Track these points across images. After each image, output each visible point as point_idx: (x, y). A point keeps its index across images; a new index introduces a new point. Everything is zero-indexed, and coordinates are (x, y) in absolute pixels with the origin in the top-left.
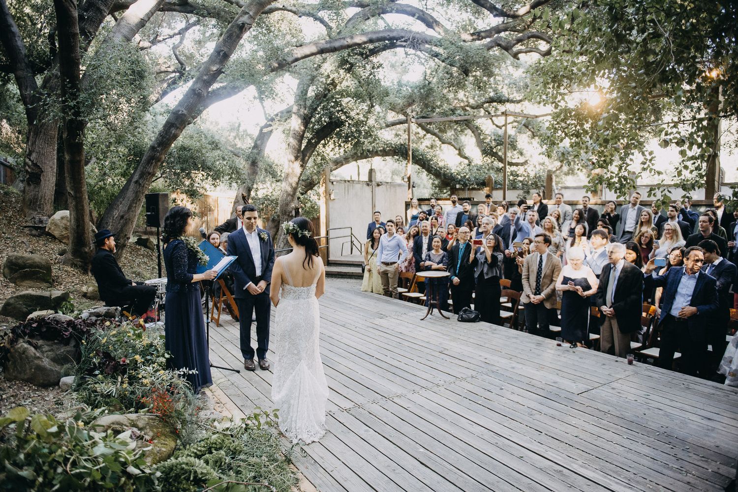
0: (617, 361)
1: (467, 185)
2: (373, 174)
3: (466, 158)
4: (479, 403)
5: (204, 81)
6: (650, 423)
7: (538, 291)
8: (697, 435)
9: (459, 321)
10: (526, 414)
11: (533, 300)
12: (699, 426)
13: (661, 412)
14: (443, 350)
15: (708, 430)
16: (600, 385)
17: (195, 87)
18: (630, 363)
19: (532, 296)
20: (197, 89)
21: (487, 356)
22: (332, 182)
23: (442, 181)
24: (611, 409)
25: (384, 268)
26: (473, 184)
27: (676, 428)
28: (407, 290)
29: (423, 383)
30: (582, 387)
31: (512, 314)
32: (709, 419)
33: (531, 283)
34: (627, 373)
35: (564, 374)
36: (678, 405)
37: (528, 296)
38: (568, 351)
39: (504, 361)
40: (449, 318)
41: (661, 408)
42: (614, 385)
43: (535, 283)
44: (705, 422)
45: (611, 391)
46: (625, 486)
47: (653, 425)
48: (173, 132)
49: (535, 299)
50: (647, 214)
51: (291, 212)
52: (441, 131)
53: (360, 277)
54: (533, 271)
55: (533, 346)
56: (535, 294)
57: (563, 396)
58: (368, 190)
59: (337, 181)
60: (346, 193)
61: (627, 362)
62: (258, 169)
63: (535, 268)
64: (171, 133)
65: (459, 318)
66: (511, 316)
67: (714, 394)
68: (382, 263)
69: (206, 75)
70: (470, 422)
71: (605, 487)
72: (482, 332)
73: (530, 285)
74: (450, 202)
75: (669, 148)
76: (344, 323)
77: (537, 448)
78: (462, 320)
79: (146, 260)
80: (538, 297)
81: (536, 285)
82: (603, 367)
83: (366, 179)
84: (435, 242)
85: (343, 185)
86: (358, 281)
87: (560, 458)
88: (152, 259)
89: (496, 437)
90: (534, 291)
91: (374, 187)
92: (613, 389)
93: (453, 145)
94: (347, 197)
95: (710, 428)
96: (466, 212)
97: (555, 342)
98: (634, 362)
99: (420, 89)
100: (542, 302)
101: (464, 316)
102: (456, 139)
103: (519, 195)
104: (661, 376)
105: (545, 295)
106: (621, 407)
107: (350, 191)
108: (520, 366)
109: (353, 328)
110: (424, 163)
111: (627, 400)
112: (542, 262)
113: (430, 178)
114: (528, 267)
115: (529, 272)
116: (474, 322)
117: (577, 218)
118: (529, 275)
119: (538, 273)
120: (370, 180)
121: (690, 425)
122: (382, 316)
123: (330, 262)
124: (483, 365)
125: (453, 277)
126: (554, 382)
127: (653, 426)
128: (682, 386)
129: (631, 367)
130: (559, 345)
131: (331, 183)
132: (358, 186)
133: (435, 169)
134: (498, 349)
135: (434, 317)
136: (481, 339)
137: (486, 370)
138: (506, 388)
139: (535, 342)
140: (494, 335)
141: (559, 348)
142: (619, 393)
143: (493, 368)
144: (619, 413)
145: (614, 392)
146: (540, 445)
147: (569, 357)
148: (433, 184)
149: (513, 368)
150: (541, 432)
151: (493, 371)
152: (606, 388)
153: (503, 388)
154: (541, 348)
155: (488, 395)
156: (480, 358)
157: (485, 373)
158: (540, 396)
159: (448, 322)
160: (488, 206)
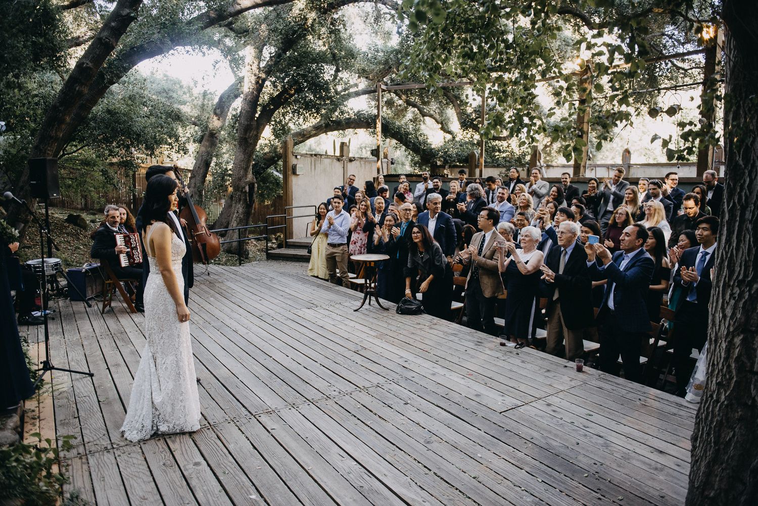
0: (566, 367)
1: (448, 163)
2: (345, 148)
3: (450, 132)
4: (368, 423)
5: (112, 28)
6: (581, 458)
8: (638, 478)
9: (398, 313)
10: (422, 441)
12: (644, 463)
13: (601, 441)
14: (360, 348)
15: (656, 469)
16: (534, 399)
17: (101, 36)
18: (579, 369)
20: (104, 38)
21: (410, 357)
22: (296, 156)
23: (421, 157)
24: (535, 434)
25: (332, 250)
26: (454, 161)
27: (614, 466)
28: (355, 276)
29: (311, 394)
30: (510, 402)
31: (462, 305)
32: (661, 452)
34: (573, 383)
35: (494, 384)
36: (626, 430)
38: (511, 352)
39: (428, 364)
40: (387, 309)
41: (602, 434)
42: (553, 400)
44: (656, 457)
45: (545, 408)
47: (585, 460)
48: (77, 89)
50: (631, 192)
51: (244, 187)
52: (424, 103)
53: (306, 259)
55: (471, 345)
57: (480, 414)
58: (338, 166)
59: (302, 155)
60: (313, 167)
61: (576, 368)
62: (218, 141)
64: (75, 89)
65: (397, 309)
66: (461, 308)
67: (675, 414)
68: (328, 244)
69: (113, 21)
70: (342, 453)
72: (418, 327)
75: (658, 118)
76: (262, 314)
77: (414, 497)
78: (402, 311)
79: (70, 239)
82: (546, 374)
83: (338, 154)
84: (387, 221)
85: (308, 159)
86: (305, 264)
88: (78, 238)
89: (365, 477)
91: (345, 162)
92: (549, 405)
93: (434, 118)
94: (313, 173)
95: (659, 466)
97: (500, 340)
98: (584, 368)
99: (397, 54)
101: (403, 307)
102: (441, 114)
103: (501, 173)
104: (615, 388)
106: (550, 432)
107: (316, 166)
108: (442, 371)
109: (269, 320)
110: (401, 137)
111: (561, 422)
112: (484, 241)
113: (409, 154)
116: (416, 315)
120: (342, 155)
121: (634, 462)
122: (311, 306)
123: (289, 244)
124: (399, 370)
126: (476, 395)
127: (584, 462)
128: (638, 403)
129: (581, 375)
130: (503, 345)
131: (294, 157)
132: (327, 161)
133: (414, 144)
134: (427, 348)
135: (372, 308)
136: (412, 336)
137: (399, 377)
138: (412, 403)
139: (475, 339)
140: (431, 331)
141: (502, 348)
142: (554, 411)
143: (409, 375)
144: (544, 442)
145: (549, 410)
146: (419, 490)
147: (509, 360)
148: (412, 160)
149: (434, 374)
150: (430, 470)
151: (407, 379)
152: (540, 405)
153: (409, 402)
154: (480, 348)
155: (385, 412)
156: (400, 360)
157: (396, 381)
158: (452, 414)
159: (385, 314)
160: (461, 183)
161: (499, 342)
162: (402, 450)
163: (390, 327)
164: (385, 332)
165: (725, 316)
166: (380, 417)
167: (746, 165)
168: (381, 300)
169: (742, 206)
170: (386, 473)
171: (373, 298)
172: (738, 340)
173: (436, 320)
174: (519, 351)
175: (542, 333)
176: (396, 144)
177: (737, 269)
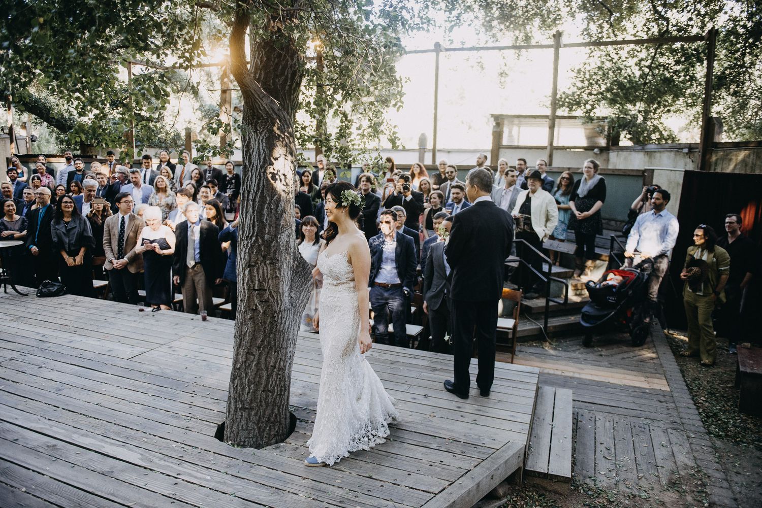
0: (193, 319)
6: (186, 376)
7: (120, 255)
9: (38, 296)
10: (54, 391)
11: (115, 265)
13: (205, 363)
16: (159, 346)
18: (204, 319)
19: (115, 261)
21: (48, 332)
24: (153, 368)
27: (210, 376)
30: (138, 350)
31: (107, 282)
33: (113, 248)
34: (195, 330)
35: (126, 340)
37: (111, 262)
38: (147, 315)
39: (65, 336)
40: (26, 295)
41: (206, 359)
43: (117, 248)
45: (167, 350)
46: (119, 446)
47: (189, 377)
49: (117, 263)
54: (114, 235)
55: (112, 314)
56: (118, 259)
57: (110, 363)
61: (201, 319)
63: (116, 231)
65: (37, 293)
66: (106, 286)
71: (96, 452)
72: (59, 306)
73: (112, 250)
74: (64, 160)
77: (42, 426)
78: (43, 295)
80: (121, 261)
81: (118, 249)
82: (174, 327)
87: (62, 431)
90: (117, 256)
92: (170, 347)
96: (79, 171)
98: (208, 318)
100: (125, 267)
101: (43, 290)
105: (128, 259)
106: (167, 365)
108: (79, 338)
111: (177, 357)
112: (124, 223)
113: (53, 131)
114: (109, 230)
115: (110, 236)
116: (58, 296)
117: (197, 177)
118: (110, 239)
119: (120, 236)
124: (36, 343)
125: (31, 247)
126: (109, 351)
127: (187, 378)
129: (203, 323)
130: (141, 310)
133: (58, 120)
134: (67, 323)
135: (7, 296)
136: (53, 315)
137: (35, 349)
138: (46, 366)
139: (116, 310)
140: (73, 308)
141: (141, 313)
142: (174, 351)
143: (45, 346)
144: (160, 371)
145: (170, 351)
146: (48, 421)
147: (144, 321)
148: (57, 138)
149: (70, 342)
150: (58, 407)
151: (42, 349)
152: (164, 349)
153: (43, 366)
154: (120, 316)
155: (20, 377)
156: (38, 336)
157: (31, 352)
158: (84, 368)
159: (24, 299)
160: (111, 165)
161: (138, 309)
162: (33, 400)
163: (28, 310)
164: (22, 315)
165: (241, 259)
166: (13, 381)
167: (250, 165)
168: (19, 288)
169: (248, 191)
170: (17, 417)
171: (9, 287)
172: (247, 272)
173: (79, 298)
174: (155, 313)
175: (178, 297)
176: (36, 119)
177: (246, 229)
